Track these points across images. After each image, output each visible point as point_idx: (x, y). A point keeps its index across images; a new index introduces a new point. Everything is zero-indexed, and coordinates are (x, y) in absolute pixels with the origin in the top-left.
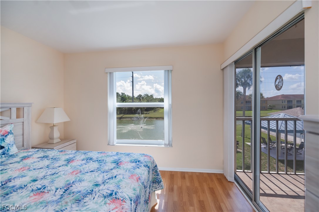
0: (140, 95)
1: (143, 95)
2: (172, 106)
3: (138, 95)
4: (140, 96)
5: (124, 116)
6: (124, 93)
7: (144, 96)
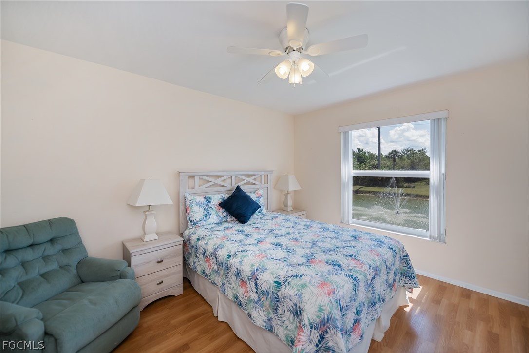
0: (395, 151)
1: (400, 151)
2: (446, 177)
3: (391, 151)
4: (394, 153)
5: (361, 189)
6: (362, 148)
7: (404, 153)
